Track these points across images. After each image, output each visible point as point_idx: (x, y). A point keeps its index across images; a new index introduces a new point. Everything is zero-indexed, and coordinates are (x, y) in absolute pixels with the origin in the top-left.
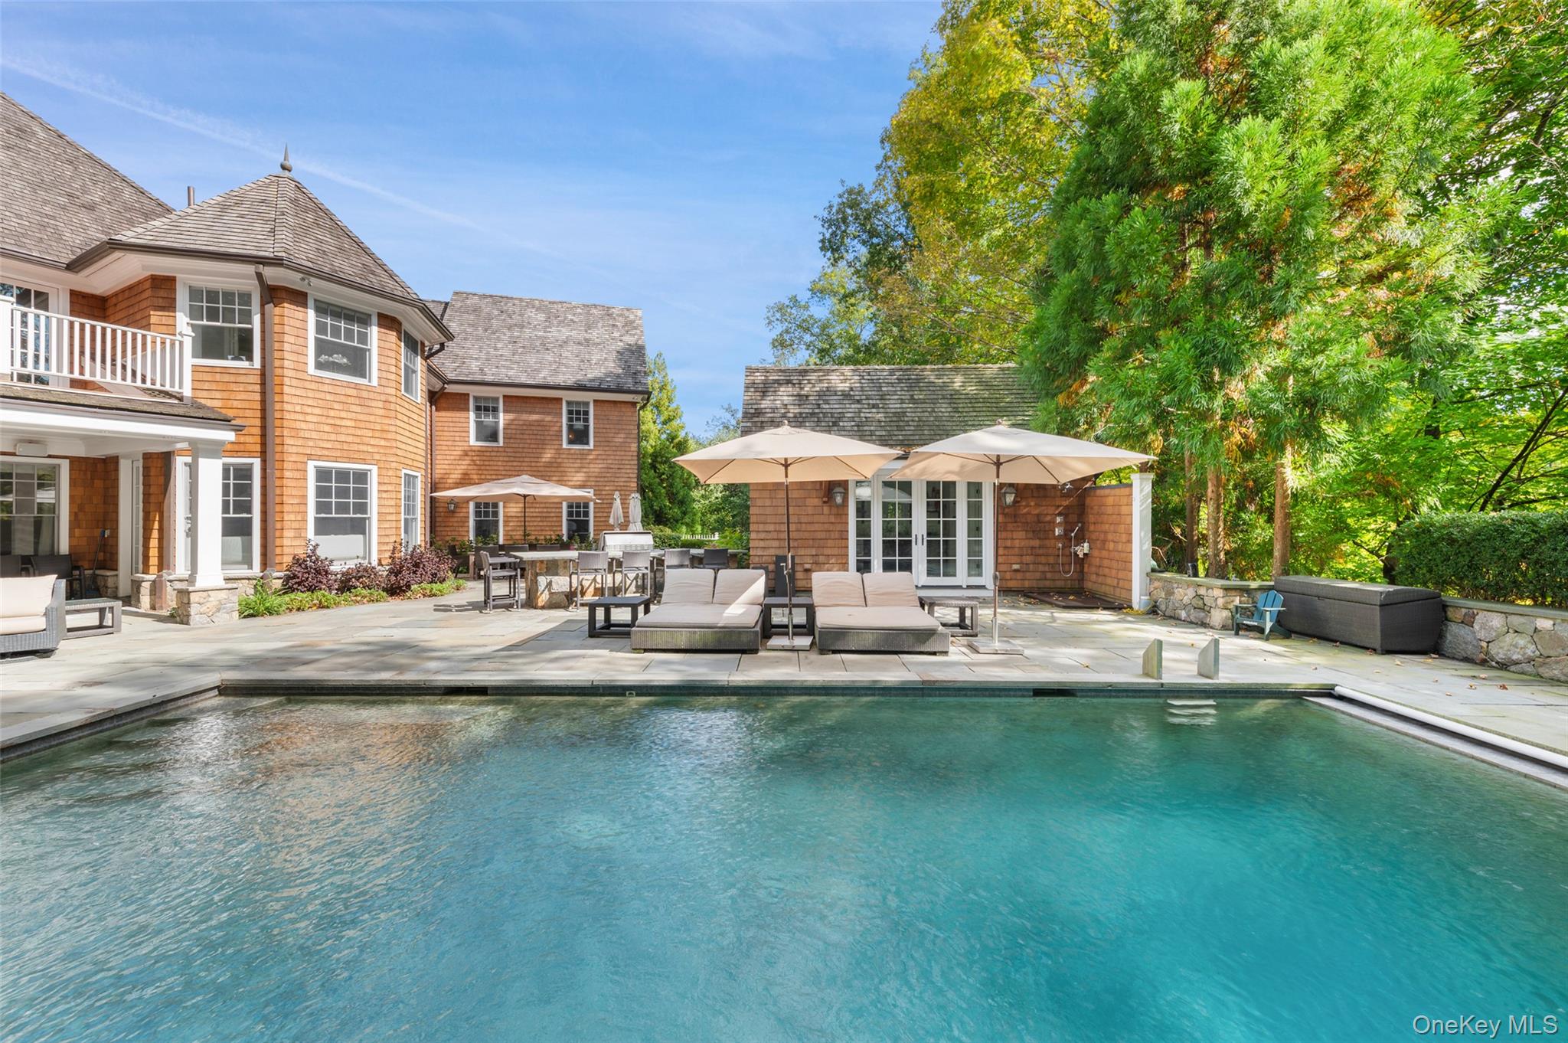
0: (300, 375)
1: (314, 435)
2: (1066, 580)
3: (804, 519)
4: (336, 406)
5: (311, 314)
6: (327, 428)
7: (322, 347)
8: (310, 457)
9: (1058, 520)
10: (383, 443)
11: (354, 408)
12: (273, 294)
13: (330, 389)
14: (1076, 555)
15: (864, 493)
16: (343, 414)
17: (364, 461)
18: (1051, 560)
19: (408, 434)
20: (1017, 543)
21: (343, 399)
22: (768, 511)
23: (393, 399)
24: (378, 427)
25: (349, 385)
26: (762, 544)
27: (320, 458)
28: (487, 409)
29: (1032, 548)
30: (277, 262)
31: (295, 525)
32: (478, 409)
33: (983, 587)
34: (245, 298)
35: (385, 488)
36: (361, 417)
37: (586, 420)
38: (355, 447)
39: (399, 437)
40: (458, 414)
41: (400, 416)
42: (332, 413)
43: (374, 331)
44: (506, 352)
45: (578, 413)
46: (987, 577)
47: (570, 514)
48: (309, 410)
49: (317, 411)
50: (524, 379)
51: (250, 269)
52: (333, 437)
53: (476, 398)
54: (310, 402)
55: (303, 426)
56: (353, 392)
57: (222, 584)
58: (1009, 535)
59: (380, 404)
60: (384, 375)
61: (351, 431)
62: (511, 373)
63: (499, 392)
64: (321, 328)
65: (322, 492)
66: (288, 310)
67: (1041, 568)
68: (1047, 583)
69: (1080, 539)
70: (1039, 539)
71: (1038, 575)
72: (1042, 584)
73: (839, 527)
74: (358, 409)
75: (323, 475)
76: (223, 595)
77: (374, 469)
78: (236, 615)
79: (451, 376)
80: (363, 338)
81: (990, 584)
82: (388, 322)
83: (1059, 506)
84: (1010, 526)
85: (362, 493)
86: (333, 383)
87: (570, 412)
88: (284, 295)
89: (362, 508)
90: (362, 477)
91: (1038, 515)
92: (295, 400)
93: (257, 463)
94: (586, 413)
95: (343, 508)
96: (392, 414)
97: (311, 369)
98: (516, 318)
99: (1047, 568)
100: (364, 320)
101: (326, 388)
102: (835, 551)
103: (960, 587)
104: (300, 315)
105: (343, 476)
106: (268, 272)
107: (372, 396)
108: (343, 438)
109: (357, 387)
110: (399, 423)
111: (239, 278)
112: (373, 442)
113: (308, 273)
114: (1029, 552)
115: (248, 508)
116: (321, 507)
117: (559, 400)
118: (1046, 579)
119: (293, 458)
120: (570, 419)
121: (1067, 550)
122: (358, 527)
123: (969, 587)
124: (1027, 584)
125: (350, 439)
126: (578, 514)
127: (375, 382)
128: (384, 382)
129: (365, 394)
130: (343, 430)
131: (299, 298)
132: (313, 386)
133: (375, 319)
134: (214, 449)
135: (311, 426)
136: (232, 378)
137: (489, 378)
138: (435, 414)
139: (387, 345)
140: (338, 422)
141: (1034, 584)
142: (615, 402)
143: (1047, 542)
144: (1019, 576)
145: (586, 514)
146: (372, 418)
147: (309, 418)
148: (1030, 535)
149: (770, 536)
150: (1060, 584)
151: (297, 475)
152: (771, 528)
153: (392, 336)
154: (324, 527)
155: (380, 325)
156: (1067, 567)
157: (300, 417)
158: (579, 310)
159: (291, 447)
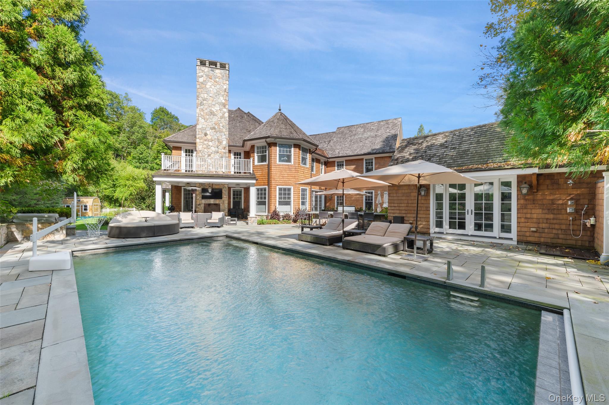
0: (275, 164)
1: (278, 179)
2: (576, 240)
3: (410, 202)
4: (283, 171)
5: (278, 148)
6: (281, 177)
7: (281, 156)
8: (277, 185)
9: (569, 203)
10: (294, 180)
11: (287, 171)
12: (270, 145)
13: (282, 167)
14: (585, 225)
15: (439, 190)
16: (285, 173)
17: (290, 185)
18: (564, 227)
19: (303, 177)
20: (535, 216)
21: (285, 169)
22: (395, 198)
23: (297, 167)
24: (293, 176)
25: (286, 165)
26: (392, 211)
27: (279, 185)
28: (340, 165)
29: (547, 219)
30: (269, 137)
31: (274, 203)
32: (338, 165)
33: (511, 239)
34: (265, 147)
35: (295, 192)
36: (289, 173)
37: (372, 165)
38: (288, 182)
39: (299, 178)
40: (332, 168)
41: (299, 172)
42: (282, 173)
43: (293, 149)
44: (347, 145)
45: (369, 163)
46: (514, 234)
47: (366, 200)
48: (277, 173)
49: (279, 173)
50: (351, 154)
51: (264, 140)
52: (282, 179)
53: (337, 162)
54: (277, 171)
55: (276, 177)
56: (287, 167)
57: (254, 216)
58: (529, 211)
59: (294, 169)
60: (295, 161)
61: (287, 177)
62: (347, 152)
63: (343, 159)
64: (280, 151)
65: (280, 194)
66: (273, 148)
67: (554, 231)
68: (560, 241)
69: (588, 215)
70: (552, 214)
71: (552, 236)
72: (555, 241)
73: (425, 205)
74: (288, 171)
75: (280, 189)
76: (254, 219)
77: (292, 187)
78: (257, 224)
79: (330, 156)
80: (290, 152)
81: (515, 238)
82: (297, 146)
83: (570, 194)
84: (530, 206)
85: (289, 194)
86: (283, 165)
87: (366, 163)
88: (272, 144)
89: (289, 198)
90: (289, 190)
91: (552, 200)
92: (274, 171)
93: (267, 187)
94: (372, 163)
95: (285, 198)
96: (297, 172)
97: (278, 162)
98: (354, 132)
99: (560, 232)
100: (290, 147)
101: (281, 167)
102: (424, 216)
103: (495, 238)
104: (275, 149)
105: (285, 189)
106: (268, 140)
107: (292, 167)
108: (285, 179)
109: (288, 165)
110: (299, 174)
111: (262, 143)
112: (292, 180)
113: (276, 138)
114: (545, 221)
115: (265, 198)
116: (280, 198)
117: (363, 159)
118: (559, 238)
119: (274, 186)
120: (366, 166)
121: (577, 222)
122: (288, 203)
123: (500, 238)
124: (542, 240)
125: (286, 180)
126: (369, 200)
127: (293, 163)
128: (295, 163)
129: (290, 167)
130: (285, 177)
131: (275, 144)
132: (278, 167)
133: (293, 146)
134: (254, 185)
135: (277, 177)
136: (263, 167)
137: (340, 155)
138: (326, 168)
139: (296, 153)
140: (284, 175)
141: (549, 241)
142: (382, 157)
143: (560, 216)
144: (536, 235)
145: (372, 200)
146: (292, 173)
147: (277, 175)
148: (546, 211)
149: (396, 208)
150: (570, 242)
151: (274, 190)
152: (396, 205)
153: (297, 150)
154: (281, 203)
155: (294, 147)
156: (578, 232)
157: (275, 175)
158: (376, 124)
159: (273, 183)
